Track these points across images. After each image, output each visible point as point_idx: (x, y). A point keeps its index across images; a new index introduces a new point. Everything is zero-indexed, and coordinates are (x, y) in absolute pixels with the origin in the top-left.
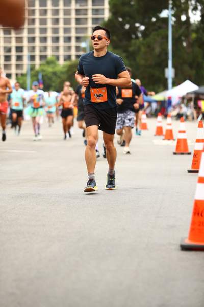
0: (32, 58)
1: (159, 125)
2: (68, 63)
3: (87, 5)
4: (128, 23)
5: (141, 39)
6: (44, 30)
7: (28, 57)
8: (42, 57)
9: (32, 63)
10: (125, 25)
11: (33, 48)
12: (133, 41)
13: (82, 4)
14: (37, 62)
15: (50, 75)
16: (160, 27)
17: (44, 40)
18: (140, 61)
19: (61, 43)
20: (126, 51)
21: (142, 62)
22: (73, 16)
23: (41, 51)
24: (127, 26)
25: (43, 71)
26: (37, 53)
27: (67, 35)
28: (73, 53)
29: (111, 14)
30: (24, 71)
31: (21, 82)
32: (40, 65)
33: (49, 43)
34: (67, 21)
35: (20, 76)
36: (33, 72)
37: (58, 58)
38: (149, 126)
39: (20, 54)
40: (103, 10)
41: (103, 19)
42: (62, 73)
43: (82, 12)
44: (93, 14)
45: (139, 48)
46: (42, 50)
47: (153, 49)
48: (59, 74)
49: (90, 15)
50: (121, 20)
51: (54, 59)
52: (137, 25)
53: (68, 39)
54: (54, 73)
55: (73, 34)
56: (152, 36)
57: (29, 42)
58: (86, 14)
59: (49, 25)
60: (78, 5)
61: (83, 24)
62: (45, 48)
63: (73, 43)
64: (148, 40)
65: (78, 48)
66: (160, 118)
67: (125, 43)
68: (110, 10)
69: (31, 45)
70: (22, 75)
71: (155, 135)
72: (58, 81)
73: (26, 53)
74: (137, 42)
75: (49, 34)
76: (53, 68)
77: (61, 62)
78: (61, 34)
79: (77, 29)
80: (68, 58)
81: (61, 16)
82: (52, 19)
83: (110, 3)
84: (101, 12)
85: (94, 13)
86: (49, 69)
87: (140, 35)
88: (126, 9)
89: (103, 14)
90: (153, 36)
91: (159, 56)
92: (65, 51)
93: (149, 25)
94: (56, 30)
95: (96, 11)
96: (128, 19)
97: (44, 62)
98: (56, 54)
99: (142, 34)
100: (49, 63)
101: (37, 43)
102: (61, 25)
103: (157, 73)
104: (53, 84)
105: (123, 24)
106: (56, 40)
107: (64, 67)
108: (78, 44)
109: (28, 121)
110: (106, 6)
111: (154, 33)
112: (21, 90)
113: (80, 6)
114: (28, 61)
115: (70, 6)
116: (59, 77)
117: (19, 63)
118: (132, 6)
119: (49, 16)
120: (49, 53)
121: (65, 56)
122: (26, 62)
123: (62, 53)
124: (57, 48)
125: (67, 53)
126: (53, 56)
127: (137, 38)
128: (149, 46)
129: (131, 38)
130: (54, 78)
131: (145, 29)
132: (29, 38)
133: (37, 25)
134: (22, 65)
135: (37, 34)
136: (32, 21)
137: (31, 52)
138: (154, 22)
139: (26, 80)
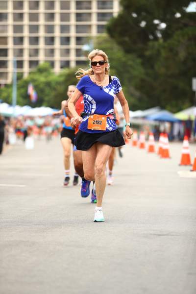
0: (20, 64)
1: (186, 151)
2: (66, 71)
4: (144, 19)
5: (161, 41)
6: (34, 29)
7: (14, 63)
8: (33, 63)
9: (19, 70)
10: (140, 22)
11: (21, 52)
12: (151, 44)
14: (26, 69)
15: (42, 86)
16: (186, 25)
17: (35, 40)
18: (160, 68)
19: (57, 45)
20: (141, 56)
21: (162, 71)
22: (73, 10)
23: (30, 56)
24: (143, 24)
25: (33, 81)
26: (26, 57)
27: (65, 35)
28: (73, 57)
29: (122, 8)
30: (9, 81)
32: (30, 73)
33: (42, 45)
34: (65, 17)
35: (3, 88)
36: (20, 82)
37: (52, 64)
38: (171, 153)
39: (3, 59)
40: (112, 2)
41: (111, 14)
42: (58, 83)
43: (85, 5)
44: (99, 8)
45: (159, 52)
46: (32, 53)
47: (177, 54)
48: (53, 84)
49: (94, 9)
50: (135, 15)
51: (47, 65)
52: (156, 22)
53: (66, 40)
54: (48, 84)
55: (73, 34)
56: (175, 37)
57: (15, 43)
58: (90, 8)
59: (42, 21)
61: (86, 20)
62: (36, 52)
63: (73, 45)
64: (169, 41)
65: (79, 52)
66: (186, 143)
67: (140, 45)
68: (121, 3)
69: (18, 47)
70: (6, 85)
71: (180, 165)
72: (53, 94)
73: (11, 58)
74: (156, 44)
75: (42, 33)
76: (46, 77)
77: (57, 70)
78: (57, 33)
79: (77, 26)
80: (66, 64)
81: (57, 10)
82: (45, 14)
84: (108, 6)
85: (100, 6)
86: (42, 79)
87: (159, 35)
89: (112, 8)
90: (177, 35)
91: (184, 62)
92: (62, 55)
93: (171, 22)
94: (50, 29)
95: (102, 4)
96: (144, 14)
97: (34, 69)
98: (50, 59)
99: (162, 34)
100: (41, 71)
101: (26, 45)
102: (57, 22)
103: (181, 85)
104: (46, 98)
105: (137, 21)
106: (50, 41)
107: (61, 76)
108: (79, 47)
109: (14, 145)
111: (179, 32)
114: (14, 67)
116: (55, 89)
117: (2, 70)
119: (42, 10)
120: (42, 58)
121: (61, 62)
122: (11, 69)
123: (57, 57)
124: (52, 52)
125: (65, 59)
126: (46, 61)
127: (156, 38)
128: (171, 50)
129: (149, 40)
130: (47, 90)
131: (167, 28)
132: (15, 38)
133: (26, 21)
134: (7, 73)
135: (26, 33)
136: (20, 16)
137: (18, 56)
138: (179, 18)
139: (12, 92)
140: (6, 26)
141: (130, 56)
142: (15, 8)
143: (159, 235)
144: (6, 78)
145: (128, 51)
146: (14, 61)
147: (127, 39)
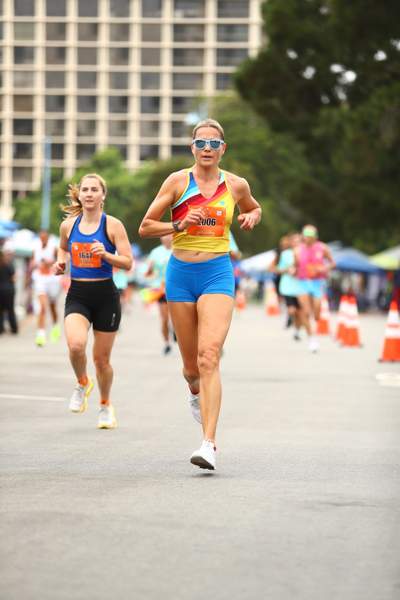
0: (57, 151)
2: (150, 166)
3: (203, 15)
4: (312, 62)
5: (345, 107)
6: (88, 79)
7: (46, 150)
8: (83, 150)
9: (57, 163)
10: (303, 69)
11: (60, 125)
12: (324, 113)
13: (191, 12)
14: (70, 160)
16: (396, 77)
17: (88, 103)
18: (341, 162)
19: (134, 113)
20: (304, 137)
21: (347, 168)
22: (167, 42)
23: (79, 134)
24: (309, 73)
26: (70, 138)
27: (150, 93)
28: (165, 139)
29: (266, 41)
30: (35, 185)
31: (26, 212)
32: (78, 170)
33: (103, 113)
34: (151, 56)
35: (22, 198)
36: (57, 188)
37: (124, 152)
38: (363, 337)
39: (23, 139)
40: (246, 27)
41: (245, 51)
42: (134, 190)
43: (192, 32)
44: (219, 39)
45: (340, 129)
46: (83, 130)
47: (377, 135)
48: (125, 193)
49: (211, 42)
50: (292, 55)
51: (114, 153)
52: (336, 68)
53: (153, 104)
54: (115, 192)
55: (166, 90)
56: (374, 100)
57: (48, 109)
58: (202, 39)
59: (104, 65)
60: (179, 13)
61: (194, 64)
62: (92, 125)
63: (166, 114)
64: (361, 108)
65: (177, 128)
66: (393, 315)
67: (302, 116)
68: (265, 29)
69: (55, 116)
70: (29, 194)
71: (381, 361)
73: (40, 138)
74: (335, 113)
75: (103, 89)
76: (109, 178)
77: (133, 163)
78: (134, 90)
79: (175, 76)
80: (151, 152)
81: (135, 41)
82: (111, 49)
83: (264, 10)
84: (239, 34)
85: (223, 35)
87: (342, 96)
88: (309, 26)
89: (246, 39)
90: (377, 98)
92: (143, 134)
93: (366, 69)
94: (119, 80)
95: (227, 32)
96: (311, 52)
97: (86, 162)
98: (120, 141)
99: (347, 94)
101: (71, 112)
102: (135, 66)
105: (298, 67)
106: (121, 104)
107: (140, 175)
108: (178, 117)
110: (255, 17)
111: (382, 91)
112: (26, 234)
113: (187, 16)
114: (46, 157)
115: (160, 16)
116: (127, 203)
117: (22, 163)
118: (324, 18)
119: (104, 41)
120: (102, 138)
121: (142, 147)
122: (39, 160)
123: (134, 138)
124: (123, 127)
125: (150, 141)
126: (110, 146)
127: (335, 102)
128: (366, 126)
129: (319, 104)
131: (357, 80)
132: (48, 98)
133: (71, 64)
134: (31, 169)
135: (71, 89)
136: (60, 54)
137: (54, 134)
138: (382, 62)
139: (40, 207)
140: (32, 73)
141: (282, 137)
142: (49, 37)
143: (337, 505)
144: (30, 179)
145: (277, 127)
146: (46, 144)
147: (275, 102)
